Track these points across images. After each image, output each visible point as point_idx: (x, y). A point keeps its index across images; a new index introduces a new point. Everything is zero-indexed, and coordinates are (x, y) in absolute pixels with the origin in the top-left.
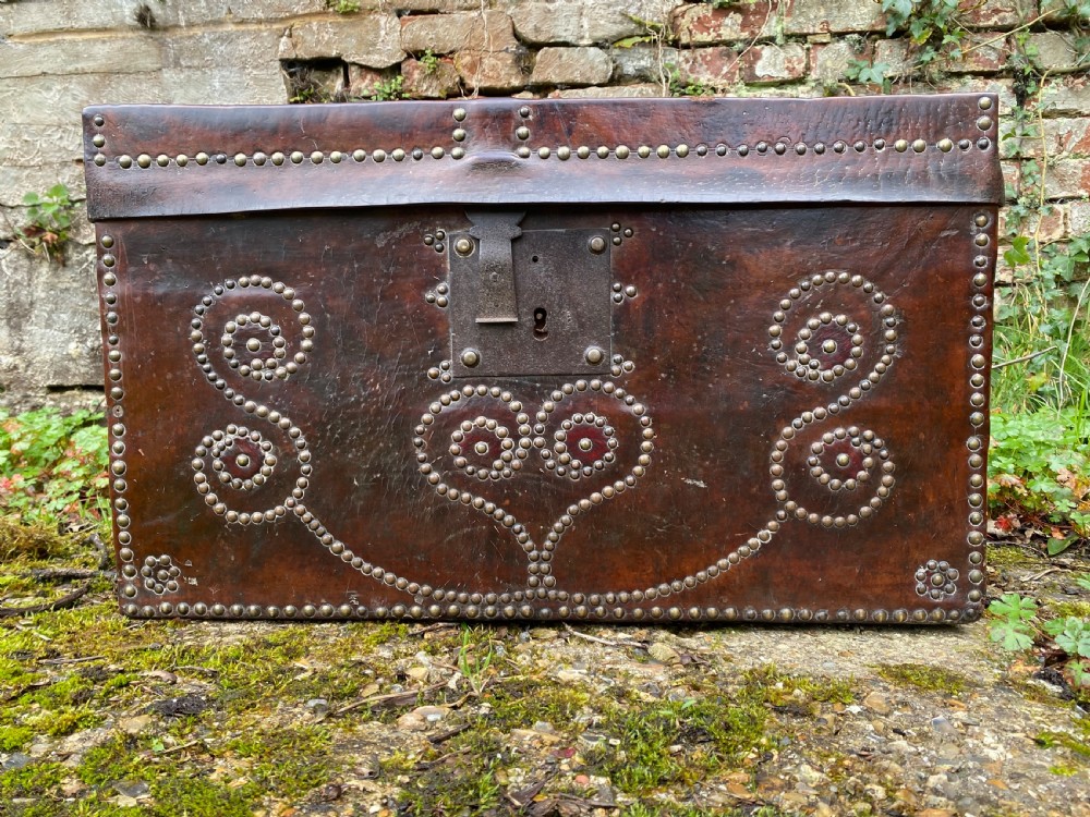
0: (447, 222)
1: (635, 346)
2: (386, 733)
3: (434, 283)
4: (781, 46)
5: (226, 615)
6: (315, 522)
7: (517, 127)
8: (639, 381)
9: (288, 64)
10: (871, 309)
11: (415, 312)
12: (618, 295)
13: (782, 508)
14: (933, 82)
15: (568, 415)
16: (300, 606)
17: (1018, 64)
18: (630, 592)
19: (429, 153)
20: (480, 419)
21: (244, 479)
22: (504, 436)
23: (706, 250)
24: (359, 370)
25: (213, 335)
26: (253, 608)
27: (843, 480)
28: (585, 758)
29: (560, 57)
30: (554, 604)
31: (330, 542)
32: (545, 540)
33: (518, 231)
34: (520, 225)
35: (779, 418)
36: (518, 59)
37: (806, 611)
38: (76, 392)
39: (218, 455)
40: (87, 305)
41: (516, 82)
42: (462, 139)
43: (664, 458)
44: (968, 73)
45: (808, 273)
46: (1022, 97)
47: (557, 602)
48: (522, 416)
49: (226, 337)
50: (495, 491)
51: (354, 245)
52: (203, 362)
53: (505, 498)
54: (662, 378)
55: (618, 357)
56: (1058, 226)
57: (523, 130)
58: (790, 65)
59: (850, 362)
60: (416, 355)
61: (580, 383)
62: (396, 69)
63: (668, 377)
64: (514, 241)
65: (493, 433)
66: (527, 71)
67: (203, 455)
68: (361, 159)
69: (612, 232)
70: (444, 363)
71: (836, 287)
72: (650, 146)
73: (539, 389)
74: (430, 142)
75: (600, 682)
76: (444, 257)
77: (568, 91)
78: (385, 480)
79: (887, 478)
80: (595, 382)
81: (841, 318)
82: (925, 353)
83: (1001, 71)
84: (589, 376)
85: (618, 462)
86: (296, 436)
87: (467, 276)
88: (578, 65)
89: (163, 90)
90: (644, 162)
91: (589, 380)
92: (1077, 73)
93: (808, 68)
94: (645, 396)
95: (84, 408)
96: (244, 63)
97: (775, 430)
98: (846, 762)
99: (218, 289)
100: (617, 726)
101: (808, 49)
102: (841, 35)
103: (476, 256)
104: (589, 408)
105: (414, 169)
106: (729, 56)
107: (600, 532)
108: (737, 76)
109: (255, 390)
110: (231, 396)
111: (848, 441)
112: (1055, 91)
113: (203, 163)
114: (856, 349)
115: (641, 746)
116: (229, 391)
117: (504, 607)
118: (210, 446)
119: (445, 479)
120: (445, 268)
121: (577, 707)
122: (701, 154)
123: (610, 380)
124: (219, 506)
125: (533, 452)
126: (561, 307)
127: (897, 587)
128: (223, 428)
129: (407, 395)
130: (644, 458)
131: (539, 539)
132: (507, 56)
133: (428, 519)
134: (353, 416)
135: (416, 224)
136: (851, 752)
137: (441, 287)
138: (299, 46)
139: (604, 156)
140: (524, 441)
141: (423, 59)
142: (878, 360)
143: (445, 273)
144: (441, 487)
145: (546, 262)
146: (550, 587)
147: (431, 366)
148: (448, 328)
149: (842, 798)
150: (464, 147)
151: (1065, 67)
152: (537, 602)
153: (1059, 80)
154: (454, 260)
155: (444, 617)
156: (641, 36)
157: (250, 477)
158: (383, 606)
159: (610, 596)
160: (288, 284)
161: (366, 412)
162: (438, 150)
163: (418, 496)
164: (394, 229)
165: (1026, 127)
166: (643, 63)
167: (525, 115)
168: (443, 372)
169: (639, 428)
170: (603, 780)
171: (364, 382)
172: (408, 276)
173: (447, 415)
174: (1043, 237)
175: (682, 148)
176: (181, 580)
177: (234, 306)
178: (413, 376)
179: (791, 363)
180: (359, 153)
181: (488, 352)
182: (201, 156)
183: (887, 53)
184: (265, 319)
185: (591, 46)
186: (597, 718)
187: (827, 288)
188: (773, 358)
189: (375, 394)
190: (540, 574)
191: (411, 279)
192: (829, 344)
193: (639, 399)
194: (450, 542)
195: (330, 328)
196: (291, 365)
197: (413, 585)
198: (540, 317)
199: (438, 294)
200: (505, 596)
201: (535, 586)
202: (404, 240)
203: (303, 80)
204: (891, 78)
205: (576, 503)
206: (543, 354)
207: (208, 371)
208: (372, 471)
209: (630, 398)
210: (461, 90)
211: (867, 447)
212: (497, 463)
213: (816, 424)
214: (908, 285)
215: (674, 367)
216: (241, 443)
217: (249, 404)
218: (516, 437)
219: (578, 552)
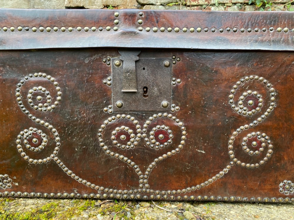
0: (111, 54)
1: (180, 101)
3: (106, 77)
4: (217, 6)
5: (29, 196)
6: (61, 163)
7: (138, 20)
8: (181, 114)
9: (67, 8)
10: (266, 89)
11: (99, 87)
12: (174, 83)
13: (232, 161)
15: (155, 126)
16: (56, 193)
18: (176, 190)
19: (105, 29)
20: (123, 127)
21: (35, 147)
22: (131, 133)
23: (207, 67)
24: (78, 108)
25: (24, 94)
26: (39, 194)
27: (254, 151)
29: (151, 8)
30: (149, 194)
31: (67, 171)
32: (145, 171)
33: (138, 58)
34: (138, 56)
35: (232, 128)
37: (239, 198)
39: (26, 139)
42: (117, 24)
43: (190, 142)
45: (243, 76)
47: (150, 194)
48: (138, 126)
49: (29, 95)
50: (128, 153)
51: (77, 62)
52: (21, 104)
53: (131, 156)
54: (189, 113)
55: (174, 105)
57: (140, 21)
59: (258, 108)
60: (99, 103)
61: (160, 114)
63: (192, 113)
64: (136, 62)
65: (127, 132)
67: (20, 138)
68: (80, 30)
69: (173, 60)
70: (110, 106)
71: (254, 81)
72: (187, 28)
73: (145, 116)
74: (106, 25)
76: (110, 67)
78: (87, 149)
79: (270, 151)
80: (165, 114)
81: (255, 92)
82: (285, 106)
84: (163, 112)
85: (173, 143)
86: (55, 132)
87: (118, 74)
90: (185, 33)
91: (163, 113)
94: (183, 120)
97: (230, 132)
99: (26, 77)
101: (225, 8)
102: (235, 4)
103: (122, 67)
104: (163, 123)
105: (99, 34)
106: (201, 9)
107: (166, 168)
109: (40, 115)
110: (31, 117)
111: (257, 137)
113: (20, 30)
114: (260, 104)
116: (30, 115)
117: (130, 195)
118: (23, 135)
119: (109, 149)
120: (110, 72)
122: (206, 31)
123: (171, 113)
124: (26, 157)
125: (142, 139)
126: (153, 87)
127: (272, 190)
128: (28, 129)
129: (96, 118)
130: (183, 142)
131: (143, 171)
132: (135, 7)
133: (103, 163)
134: (75, 125)
135: (100, 55)
137: (109, 78)
138: (71, 3)
139: (170, 31)
140: (139, 135)
141: (109, 8)
142: (268, 108)
143: (110, 73)
144: (108, 151)
145: (148, 70)
146: (147, 188)
147: (105, 107)
148: (111, 93)
150: (118, 27)
152: (142, 194)
154: (114, 68)
155: (109, 198)
156: (175, 2)
157: (37, 147)
158: (86, 194)
159: (169, 192)
160: (53, 76)
161: (80, 124)
162: (108, 28)
163: (99, 154)
164: (92, 56)
167: (141, 15)
168: (109, 109)
169: (181, 131)
171: (80, 113)
172: (96, 74)
173: (111, 125)
175: (199, 29)
176: (12, 183)
177: (32, 84)
178: (98, 110)
179: (236, 109)
180: (79, 28)
181: (126, 102)
182: (19, 28)
184: (44, 89)
185: (160, 5)
187: (250, 82)
188: (230, 106)
189: (84, 117)
190: (144, 184)
191: (98, 75)
192: (251, 102)
193: (181, 121)
194: (111, 172)
195: (67, 93)
196: (53, 106)
197: (97, 187)
198: (146, 90)
199: (107, 81)
200: (131, 191)
201: (142, 188)
202: (95, 60)
205: (157, 158)
206: (146, 103)
207: (22, 108)
208: (82, 145)
209: (178, 120)
211: (263, 139)
212: (129, 143)
213: (245, 131)
214: (280, 81)
215: (194, 109)
216: (35, 135)
217: (38, 120)
218: (136, 133)
219: (158, 176)
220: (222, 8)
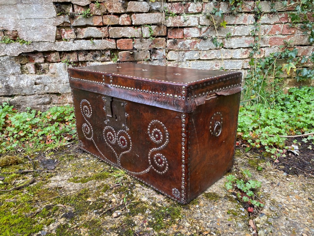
2: (111, 219)
4: (195, 3)
9: (55, 3)
14: (234, 15)
17: (256, 10)
28: (148, 223)
29: (135, 4)
36: (123, 4)
38: (2, 97)
40: (3, 73)
41: (122, 11)
44: (243, 12)
46: (257, 19)
56: (262, 54)
58: (197, 8)
62: (87, 6)
66: (125, 8)
75: (150, 201)
77: (137, 14)
83: (252, 12)
88: (140, 7)
89: (18, 10)
92: (271, 13)
93: (202, 9)
95: (5, 102)
96: (42, 3)
98: (194, 221)
100: (154, 214)
101: (202, 4)
106: (181, 5)
108: (183, 11)
112: (265, 18)
115: (158, 219)
121: (146, 208)
132: (120, 3)
136: (195, 218)
141: (95, 3)
149: (192, 230)
151: (268, 11)
153: (266, 15)
165: (257, 27)
166: (158, 6)
170: (151, 229)
174: (259, 57)
183: (223, 6)
185: (143, 1)
186: (150, 212)
203: (60, 9)
204: (224, 14)
210: (107, 13)
220: (200, 4)
